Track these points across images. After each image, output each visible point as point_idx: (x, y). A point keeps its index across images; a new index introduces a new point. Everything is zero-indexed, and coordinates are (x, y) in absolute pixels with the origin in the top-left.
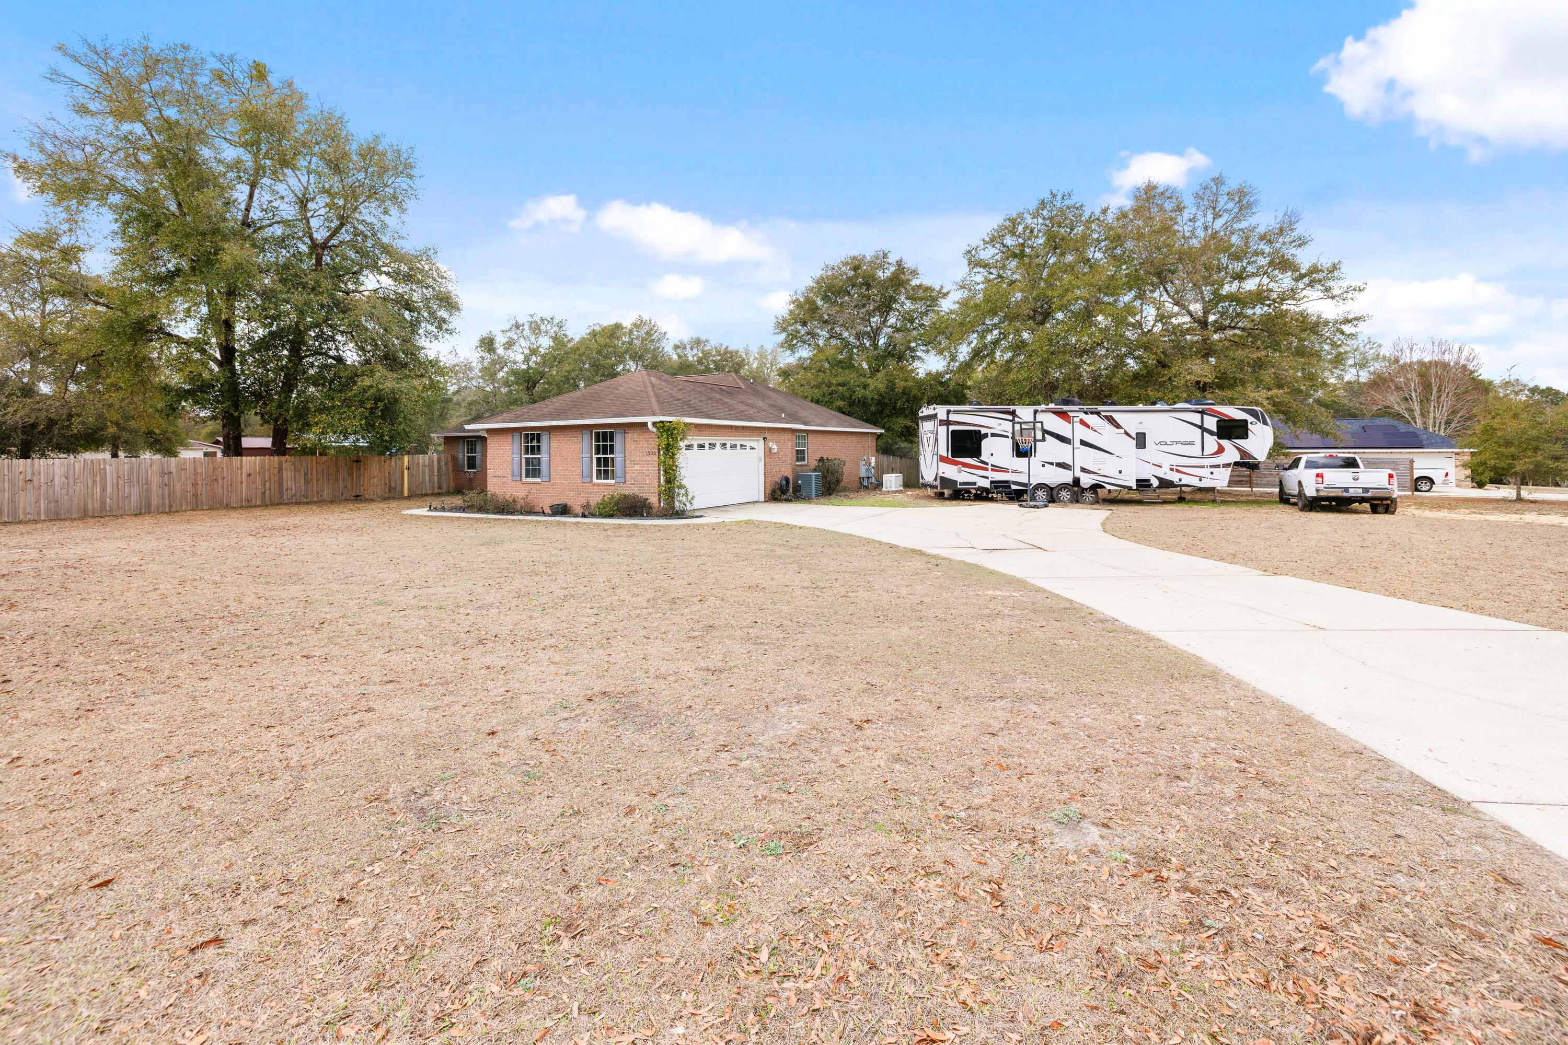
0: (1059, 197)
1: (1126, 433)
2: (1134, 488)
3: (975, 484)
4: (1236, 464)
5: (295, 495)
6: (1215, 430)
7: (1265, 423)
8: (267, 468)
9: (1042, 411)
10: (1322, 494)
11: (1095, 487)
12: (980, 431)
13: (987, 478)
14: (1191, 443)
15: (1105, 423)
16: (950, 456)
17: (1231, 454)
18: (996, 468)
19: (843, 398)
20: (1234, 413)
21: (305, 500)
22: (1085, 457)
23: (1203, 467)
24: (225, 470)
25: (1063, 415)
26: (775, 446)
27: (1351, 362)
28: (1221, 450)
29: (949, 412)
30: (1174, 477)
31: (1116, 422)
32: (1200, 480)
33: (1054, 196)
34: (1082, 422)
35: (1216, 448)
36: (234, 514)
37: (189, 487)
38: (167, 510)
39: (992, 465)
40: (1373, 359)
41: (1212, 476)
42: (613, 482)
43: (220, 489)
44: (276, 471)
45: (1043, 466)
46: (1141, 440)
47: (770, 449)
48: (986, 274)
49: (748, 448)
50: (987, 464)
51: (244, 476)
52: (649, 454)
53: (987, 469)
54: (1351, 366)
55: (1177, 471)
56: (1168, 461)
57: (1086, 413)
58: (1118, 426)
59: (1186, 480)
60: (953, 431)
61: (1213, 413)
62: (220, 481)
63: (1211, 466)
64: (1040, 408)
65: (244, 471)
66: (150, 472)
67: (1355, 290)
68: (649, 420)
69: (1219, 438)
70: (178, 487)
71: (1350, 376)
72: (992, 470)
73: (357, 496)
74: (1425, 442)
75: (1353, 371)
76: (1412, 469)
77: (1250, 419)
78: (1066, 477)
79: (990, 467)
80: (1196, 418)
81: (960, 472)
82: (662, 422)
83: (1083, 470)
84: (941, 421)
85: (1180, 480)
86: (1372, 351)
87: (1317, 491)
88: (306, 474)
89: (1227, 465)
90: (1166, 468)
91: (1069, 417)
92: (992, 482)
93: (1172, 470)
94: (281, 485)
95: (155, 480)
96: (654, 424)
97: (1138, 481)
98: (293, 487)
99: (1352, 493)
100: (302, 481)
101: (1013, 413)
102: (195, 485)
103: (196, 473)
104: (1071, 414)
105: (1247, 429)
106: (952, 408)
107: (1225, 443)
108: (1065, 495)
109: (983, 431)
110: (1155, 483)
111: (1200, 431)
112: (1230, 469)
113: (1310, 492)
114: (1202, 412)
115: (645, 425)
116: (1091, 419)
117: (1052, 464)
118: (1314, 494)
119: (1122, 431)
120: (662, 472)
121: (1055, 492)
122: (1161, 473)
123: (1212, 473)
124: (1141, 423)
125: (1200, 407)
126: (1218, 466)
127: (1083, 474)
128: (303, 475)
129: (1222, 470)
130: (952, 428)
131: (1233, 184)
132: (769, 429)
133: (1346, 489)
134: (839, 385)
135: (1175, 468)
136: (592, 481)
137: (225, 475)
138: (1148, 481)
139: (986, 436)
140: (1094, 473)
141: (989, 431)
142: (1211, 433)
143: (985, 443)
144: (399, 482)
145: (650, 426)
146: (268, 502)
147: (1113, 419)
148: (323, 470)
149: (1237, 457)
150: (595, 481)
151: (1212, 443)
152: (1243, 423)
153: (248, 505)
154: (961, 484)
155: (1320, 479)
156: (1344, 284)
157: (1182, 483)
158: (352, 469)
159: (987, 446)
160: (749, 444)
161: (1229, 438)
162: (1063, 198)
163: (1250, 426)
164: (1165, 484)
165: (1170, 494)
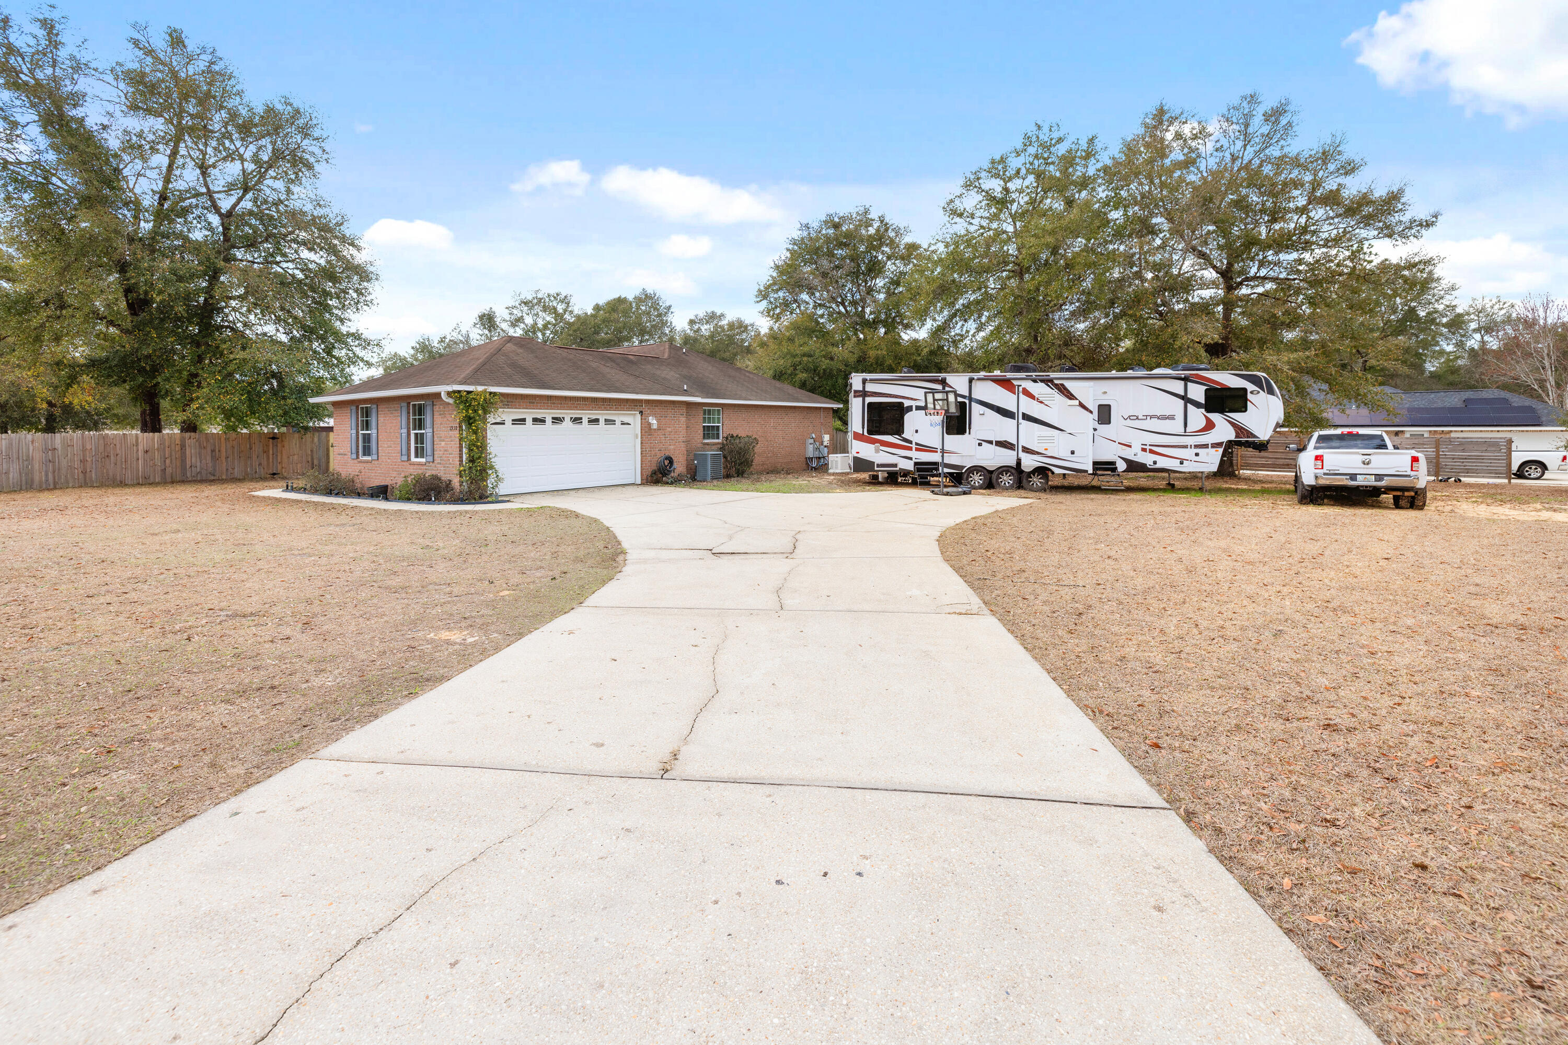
0: (1046, 129)
1: (1082, 405)
2: (1091, 471)
3: (895, 466)
4: (1230, 442)
5: (200, 472)
6: (1203, 402)
7: (1271, 392)
8: (167, 444)
9: (979, 379)
10: (1322, 482)
11: (1042, 471)
12: (902, 404)
13: (911, 459)
14: (1172, 418)
15: (1055, 393)
16: (866, 433)
17: (1223, 431)
18: (922, 448)
19: (806, 370)
20: (1229, 379)
21: (212, 478)
22: (1030, 435)
23: (1186, 447)
24: (118, 447)
25: (1005, 383)
26: (654, 422)
27: (1473, 326)
28: (1210, 425)
29: (864, 381)
30: (1147, 459)
31: (1068, 391)
32: (1182, 463)
33: (1039, 127)
34: (1027, 393)
35: (1203, 423)
36: (127, 490)
37: (77, 464)
38: (52, 486)
39: (917, 444)
40: (1503, 322)
41: (1197, 459)
42: (423, 460)
43: (113, 465)
44: (178, 448)
45: (980, 445)
46: (1104, 414)
47: (650, 424)
48: (966, 225)
49: (618, 423)
50: (911, 442)
51: (141, 454)
52: (452, 429)
53: (910, 449)
54: (1475, 331)
55: (1151, 452)
56: (1138, 440)
57: (1035, 381)
58: (1070, 396)
59: (1162, 463)
60: (870, 404)
61: (1200, 381)
62: (112, 458)
63: (1196, 446)
64: (975, 375)
65: (141, 448)
66: (31, 448)
67: (1421, 225)
68: (443, 389)
69: (1208, 411)
70: (64, 463)
71: (1474, 342)
72: (917, 450)
73: (274, 474)
74: (1544, 419)
75: (1477, 336)
76: (1510, 451)
77: (1250, 387)
78: (1007, 458)
79: (914, 446)
80: (1178, 387)
81: (877, 451)
82: (459, 392)
83: (1026, 450)
84: (856, 392)
85: (1155, 463)
86: (1503, 312)
87: (1316, 477)
88: (213, 451)
89: (1216, 445)
90: (1137, 448)
91: (1014, 386)
92: (916, 464)
93: (1144, 450)
94: (183, 461)
95: (37, 456)
96: (449, 394)
97: (1095, 463)
98: (198, 464)
99: (1360, 481)
100: (209, 458)
101: (943, 382)
102: (83, 461)
103: (84, 450)
104: (1015, 383)
105: (1245, 400)
106: (869, 376)
107: (1215, 417)
108: (1007, 479)
109: (907, 403)
110: (1121, 466)
111: (1182, 402)
112: (1221, 450)
113: (1308, 479)
114: (1186, 379)
115: (438, 395)
116: (1038, 389)
117: (990, 442)
118: (1313, 482)
119: (1077, 402)
120: (465, 450)
121: (994, 476)
122: (1129, 454)
123: (1197, 455)
124: (1105, 393)
125: (1183, 373)
126: (1205, 446)
127: (1025, 454)
128: (209, 452)
129: (1211, 451)
130: (869, 400)
131: (1268, 103)
132: (648, 401)
133: (1353, 477)
134: (804, 355)
135: (1148, 447)
136: (409, 459)
137: (118, 451)
138: (1113, 463)
139: (910, 409)
140: (1038, 453)
141: (913, 403)
142: (1197, 404)
143: (908, 417)
144: (323, 460)
145: (444, 396)
146: (169, 480)
147: (1066, 389)
148: (233, 447)
149: (1230, 435)
150: (413, 459)
151: (1197, 417)
152: (1241, 393)
153: (145, 482)
154: (878, 466)
155: (1319, 463)
156: (1406, 218)
157: (1158, 466)
158: (268, 446)
159: (912, 421)
160: (618, 420)
161: (1221, 411)
162: (1050, 130)
163: (1249, 396)
164: (1134, 466)
165: (1141, 479)
